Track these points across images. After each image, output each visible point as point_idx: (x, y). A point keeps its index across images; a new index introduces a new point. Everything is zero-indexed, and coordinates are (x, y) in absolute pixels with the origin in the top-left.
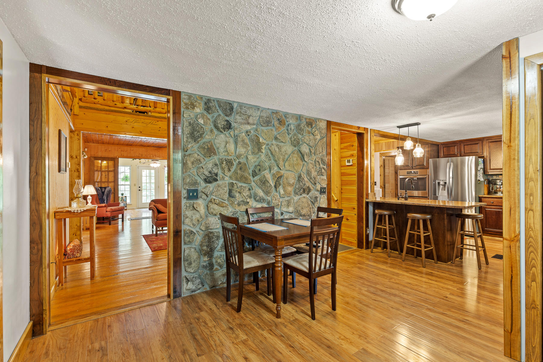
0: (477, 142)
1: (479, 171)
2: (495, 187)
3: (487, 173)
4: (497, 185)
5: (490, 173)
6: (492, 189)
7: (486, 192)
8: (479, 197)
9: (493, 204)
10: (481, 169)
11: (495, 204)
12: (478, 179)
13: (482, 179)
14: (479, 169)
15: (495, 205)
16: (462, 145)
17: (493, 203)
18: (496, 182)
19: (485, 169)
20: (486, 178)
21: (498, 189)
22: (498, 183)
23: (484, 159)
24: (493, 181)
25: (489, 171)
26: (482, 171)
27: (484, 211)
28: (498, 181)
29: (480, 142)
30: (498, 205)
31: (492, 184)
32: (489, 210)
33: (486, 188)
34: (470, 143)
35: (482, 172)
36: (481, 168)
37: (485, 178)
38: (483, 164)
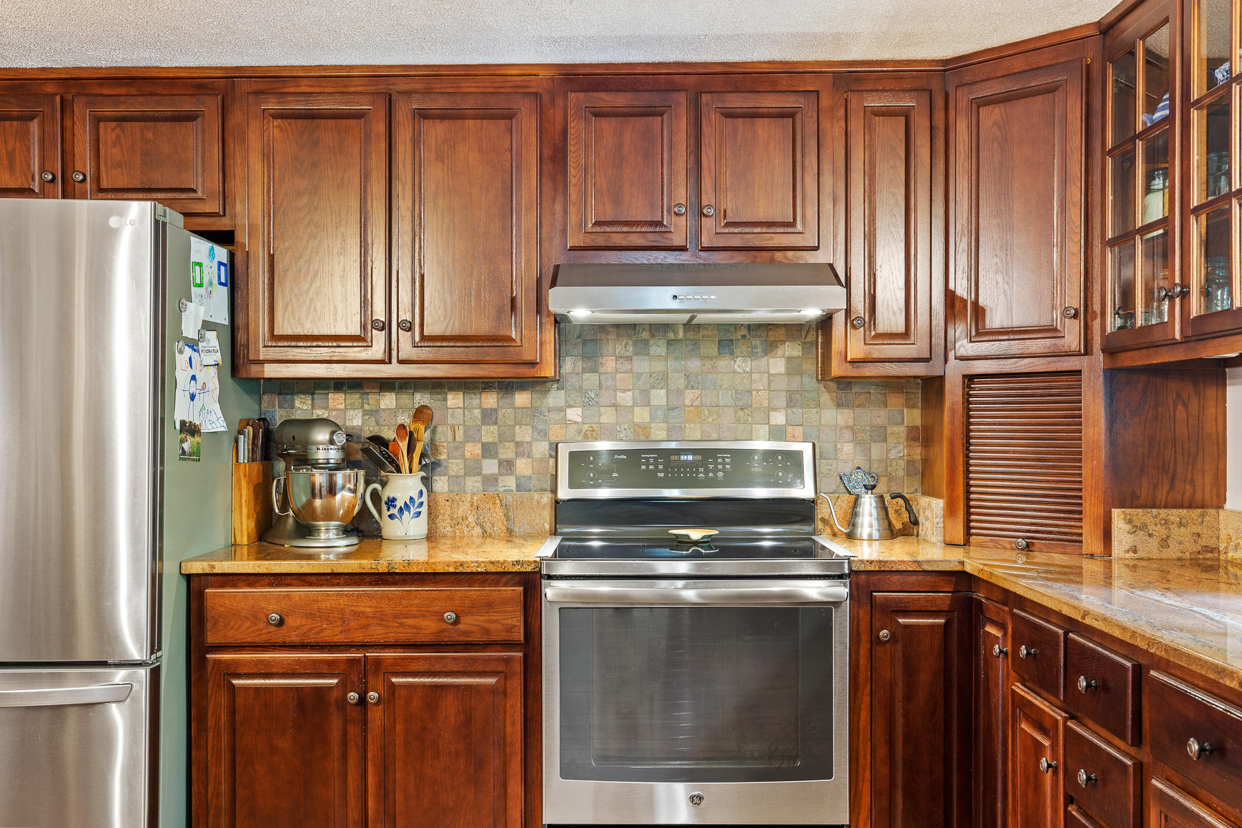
0: (187, 106)
1: (193, 345)
2: (299, 482)
3: (254, 371)
4: (315, 465)
5: (271, 371)
6: (285, 505)
7: (245, 525)
8: (189, 577)
9: (280, 635)
10: (212, 336)
11: (296, 628)
12: (182, 411)
13: (214, 421)
14: (190, 329)
15: (294, 638)
16: (82, 113)
17: (281, 623)
18: (307, 444)
19: (241, 337)
20: (248, 408)
21: (318, 503)
22: (321, 455)
23: (232, 256)
24: (290, 432)
25: (263, 354)
26: (213, 349)
27: (224, 699)
28: (321, 435)
29: (210, 107)
30: (311, 639)
31: (286, 457)
32: (257, 689)
33: (246, 493)
34: (139, 106)
35: (217, 357)
36: (207, 326)
37: (239, 415)
38: (221, 295)
